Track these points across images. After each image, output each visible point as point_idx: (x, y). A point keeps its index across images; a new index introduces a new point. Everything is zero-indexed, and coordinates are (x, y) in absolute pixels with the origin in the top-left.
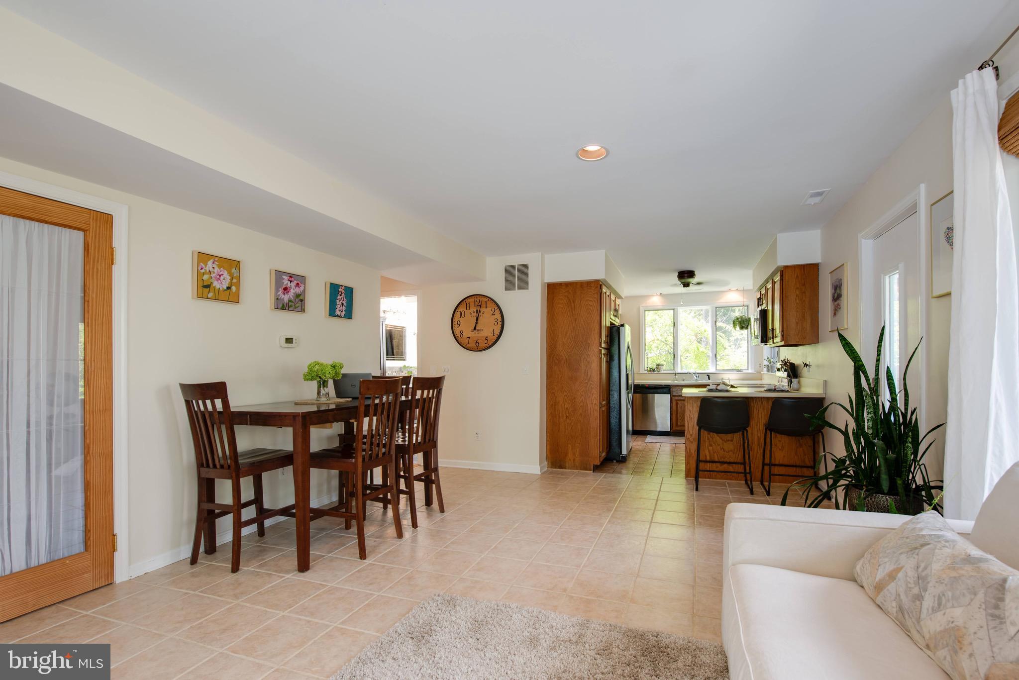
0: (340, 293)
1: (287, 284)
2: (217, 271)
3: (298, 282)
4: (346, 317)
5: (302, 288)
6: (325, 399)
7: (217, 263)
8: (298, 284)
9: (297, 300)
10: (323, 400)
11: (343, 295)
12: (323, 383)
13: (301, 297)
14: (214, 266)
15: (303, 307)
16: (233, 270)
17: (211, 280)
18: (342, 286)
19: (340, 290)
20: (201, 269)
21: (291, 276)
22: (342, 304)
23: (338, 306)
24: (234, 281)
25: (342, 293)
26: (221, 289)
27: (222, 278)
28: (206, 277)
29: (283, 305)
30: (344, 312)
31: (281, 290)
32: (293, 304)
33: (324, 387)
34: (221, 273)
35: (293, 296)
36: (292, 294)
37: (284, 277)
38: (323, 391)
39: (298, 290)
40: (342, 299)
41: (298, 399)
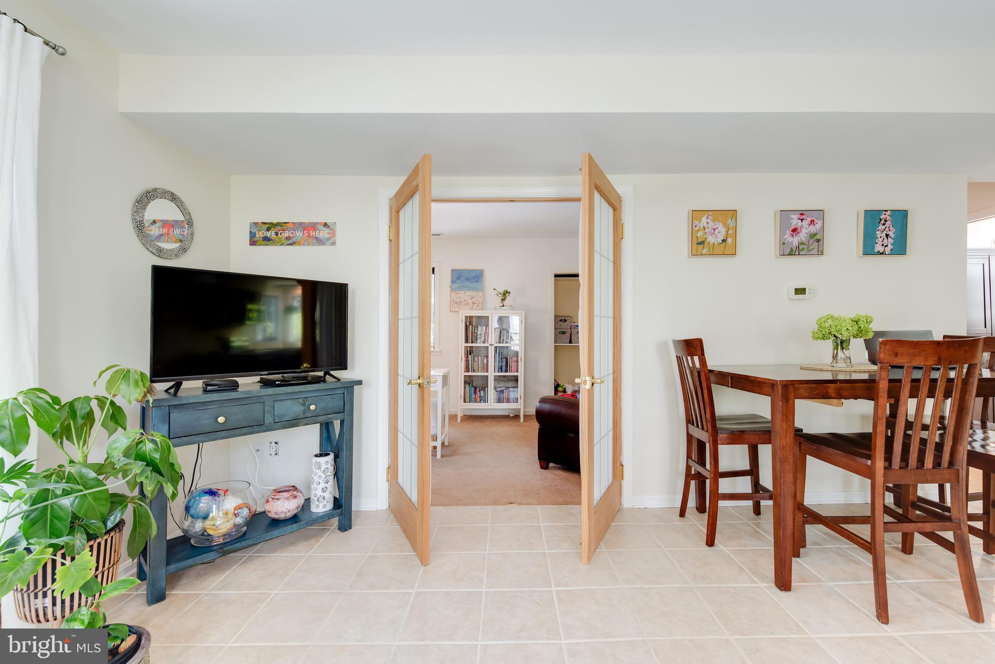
0: (883, 222)
1: (797, 223)
2: (712, 226)
3: (813, 219)
4: (893, 253)
5: (819, 225)
6: (845, 365)
7: (711, 218)
8: (812, 221)
9: (811, 241)
10: (841, 365)
11: (888, 223)
12: (842, 344)
13: (818, 237)
14: (708, 221)
15: (820, 249)
16: (729, 221)
17: (706, 236)
18: (886, 211)
19: (882, 217)
20: (695, 227)
21: (802, 214)
22: (887, 236)
23: (879, 239)
24: (730, 232)
25: (886, 221)
26: (716, 243)
27: (717, 231)
28: (700, 234)
29: (792, 249)
30: (890, 247)
31: (788, 232)
32: (806, 247)
33: (842, 348)
34: (715, 227)
35: (805, 237)
36: (805, 235)
37: (793, 216)
38: (840, 354)
39: (813, 229)
40: (887, 229)
41: (805, 362)
